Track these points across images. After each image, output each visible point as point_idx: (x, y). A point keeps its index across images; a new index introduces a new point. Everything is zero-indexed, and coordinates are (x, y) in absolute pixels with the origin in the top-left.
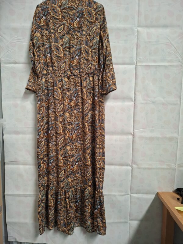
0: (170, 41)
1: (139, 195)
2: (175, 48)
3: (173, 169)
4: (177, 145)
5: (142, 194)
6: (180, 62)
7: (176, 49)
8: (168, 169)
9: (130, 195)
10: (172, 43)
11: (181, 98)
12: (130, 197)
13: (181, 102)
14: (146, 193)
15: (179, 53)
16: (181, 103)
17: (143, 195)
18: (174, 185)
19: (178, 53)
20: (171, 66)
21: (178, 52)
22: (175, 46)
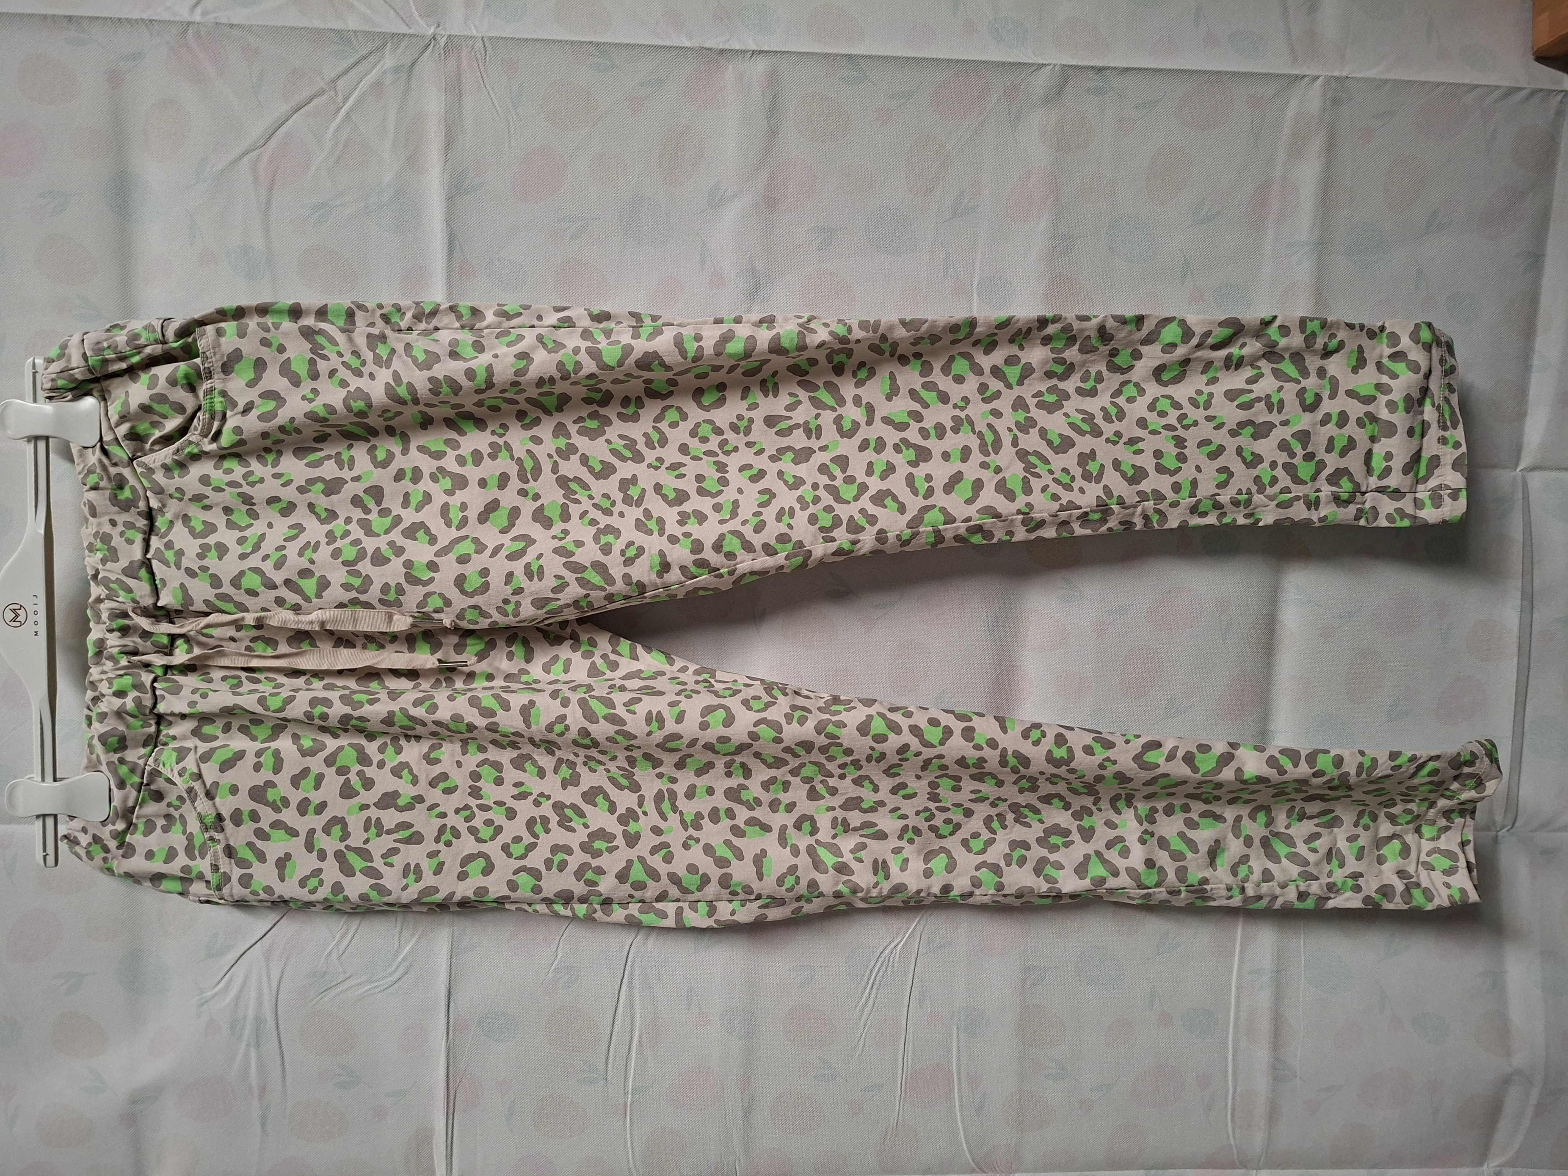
0: (244, 154)
1: (1533, 393)
2: (296, 111)
3: (1336, 102)
4: (1127, 70)
5: (1527, 368)
6: (413, 64)
7: (311, 99)
8: (1331, 147)
9: (1533, 469)
10: (256, 131)
11: (722, 52)
12: (1545, 474)
13: (754, 48)
14: (1529, 332)
15: (339, 76)
16: (766, 48)
17: (1536, 362)
18: (1477, 86)
19: (341, 84)
20: (448, 145)
21: (334, 81)
22: (284, 108)
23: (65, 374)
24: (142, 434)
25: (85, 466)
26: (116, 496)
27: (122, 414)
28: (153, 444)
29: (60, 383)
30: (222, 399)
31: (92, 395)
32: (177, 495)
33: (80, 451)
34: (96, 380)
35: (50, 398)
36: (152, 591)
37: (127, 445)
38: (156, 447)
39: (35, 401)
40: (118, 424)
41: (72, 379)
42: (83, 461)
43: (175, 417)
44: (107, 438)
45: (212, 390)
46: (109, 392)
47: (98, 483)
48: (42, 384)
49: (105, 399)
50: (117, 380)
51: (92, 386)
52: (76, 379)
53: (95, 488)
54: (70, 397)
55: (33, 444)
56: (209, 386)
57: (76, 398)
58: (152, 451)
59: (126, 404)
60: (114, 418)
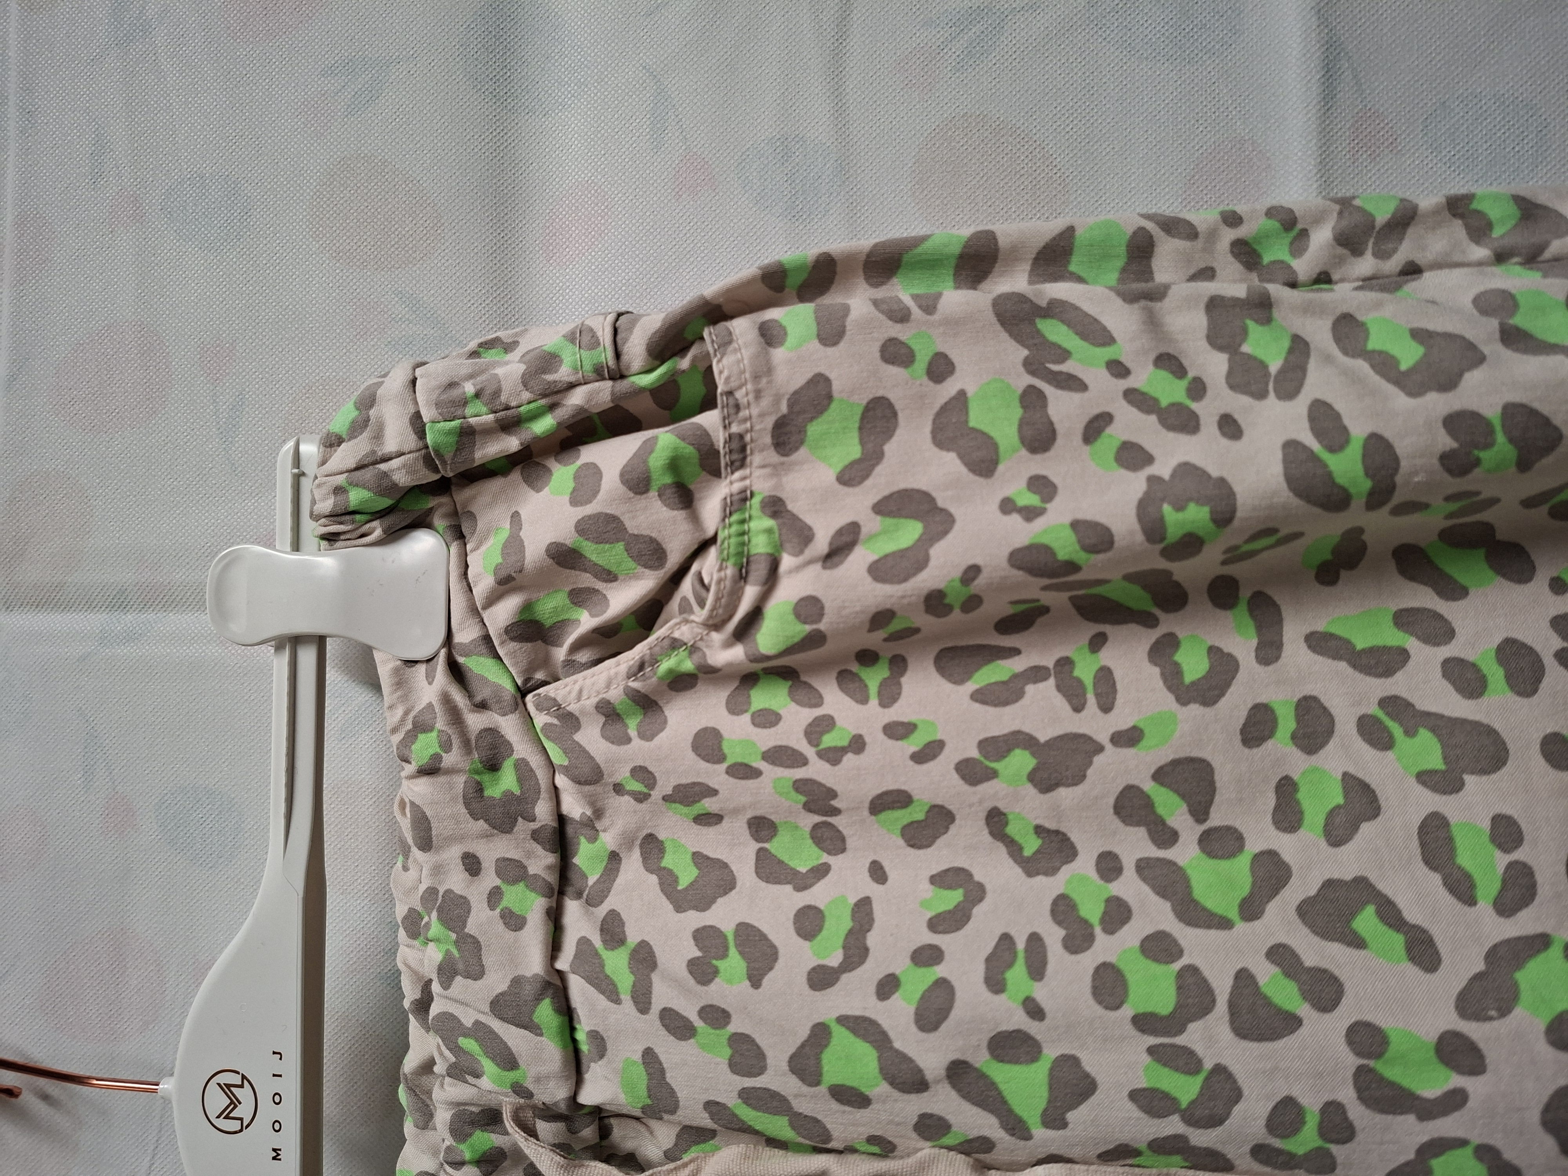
23: (368, 474)
24: (548, 623)
25: (406, 713)
26: (479, 789)
27: (503, 573)
28: (577, 646)
29: (356, 497)
30: (769, 523)
31: (429, 526)
32: (635, 786)
33: (396, 671)
34: (442, 487)
35: (331, 538)
36: (565, 1063)
37: (512, 654)
38: (583, 656)
39: (296, 546)
40: (492, 600)
41: (385, 486)
42: (404, 698)
43: (636, 577)
44: (465, 635)
45: (743, 498)
46: (472, 516)
47: (437, 758)
48: (314, 502)
49: (461, 537)
50: (495, 484)
51: (432, 502)
52: (395, 486)
53: (430, 770)
54: (378, 533)
55: (285, 658)
56: (737, 487)
57: (393, 536)
58: (571, 666)
59: (514, 545)
60: (483, 583)
